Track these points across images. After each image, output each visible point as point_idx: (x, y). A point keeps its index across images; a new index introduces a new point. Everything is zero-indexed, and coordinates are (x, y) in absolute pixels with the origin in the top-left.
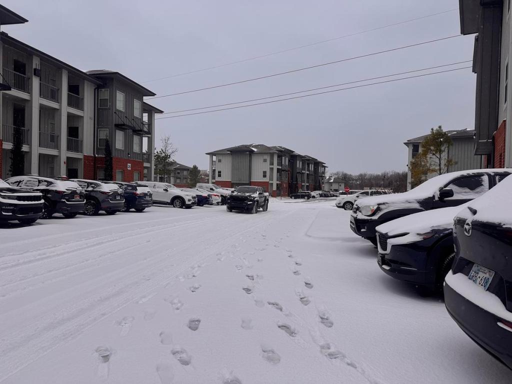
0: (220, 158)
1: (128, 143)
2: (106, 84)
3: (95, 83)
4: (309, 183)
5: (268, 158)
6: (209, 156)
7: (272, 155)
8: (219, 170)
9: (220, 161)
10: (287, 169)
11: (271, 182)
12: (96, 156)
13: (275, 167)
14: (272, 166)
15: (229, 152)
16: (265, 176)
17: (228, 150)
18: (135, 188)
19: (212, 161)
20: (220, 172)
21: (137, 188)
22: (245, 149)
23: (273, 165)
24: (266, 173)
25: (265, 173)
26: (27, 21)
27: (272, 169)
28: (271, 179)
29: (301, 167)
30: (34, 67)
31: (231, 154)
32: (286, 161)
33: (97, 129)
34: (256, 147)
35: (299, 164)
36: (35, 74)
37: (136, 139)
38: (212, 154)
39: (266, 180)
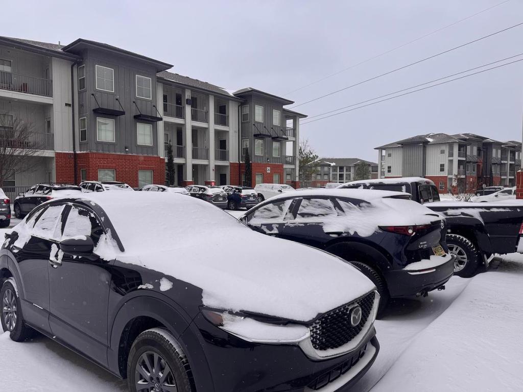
0: (390, 152)
1: (268, 149)
2: (246, 101)
3: (238, 102)
4: (514, 175)
5: (446, 149)
6: (378, 150)
7: (451, 145)
8: (389, 165)
9: (390, 155)
10: (476, 159)
11: (450, 176)
12: (241, 162)
13: (456, 158)
14: (451, 158)
15: (400, 145)
16: (442, 170)
17: (398, 143)
18: (240, 191)
19: (382, 156)
20: (389, 167)
21: (242, 190)
22: (420, 140)
23: (452, 156)
24: (444, 167)
25: (442, 166)
26: (173, 66)
27: (451, 162)
28: (450, 172)
29: (499, 156)
30: (186, 98)
31: (402, 147)
32: (472, 151)
33: (242, 139)
34: (432, 137)
35: (496, 154)
36: (187, 104)
37: (276, 145)
38: (381, 149)
39: (445, 174)
